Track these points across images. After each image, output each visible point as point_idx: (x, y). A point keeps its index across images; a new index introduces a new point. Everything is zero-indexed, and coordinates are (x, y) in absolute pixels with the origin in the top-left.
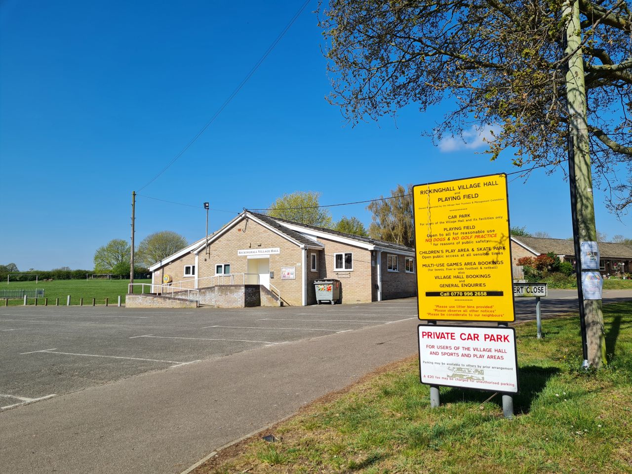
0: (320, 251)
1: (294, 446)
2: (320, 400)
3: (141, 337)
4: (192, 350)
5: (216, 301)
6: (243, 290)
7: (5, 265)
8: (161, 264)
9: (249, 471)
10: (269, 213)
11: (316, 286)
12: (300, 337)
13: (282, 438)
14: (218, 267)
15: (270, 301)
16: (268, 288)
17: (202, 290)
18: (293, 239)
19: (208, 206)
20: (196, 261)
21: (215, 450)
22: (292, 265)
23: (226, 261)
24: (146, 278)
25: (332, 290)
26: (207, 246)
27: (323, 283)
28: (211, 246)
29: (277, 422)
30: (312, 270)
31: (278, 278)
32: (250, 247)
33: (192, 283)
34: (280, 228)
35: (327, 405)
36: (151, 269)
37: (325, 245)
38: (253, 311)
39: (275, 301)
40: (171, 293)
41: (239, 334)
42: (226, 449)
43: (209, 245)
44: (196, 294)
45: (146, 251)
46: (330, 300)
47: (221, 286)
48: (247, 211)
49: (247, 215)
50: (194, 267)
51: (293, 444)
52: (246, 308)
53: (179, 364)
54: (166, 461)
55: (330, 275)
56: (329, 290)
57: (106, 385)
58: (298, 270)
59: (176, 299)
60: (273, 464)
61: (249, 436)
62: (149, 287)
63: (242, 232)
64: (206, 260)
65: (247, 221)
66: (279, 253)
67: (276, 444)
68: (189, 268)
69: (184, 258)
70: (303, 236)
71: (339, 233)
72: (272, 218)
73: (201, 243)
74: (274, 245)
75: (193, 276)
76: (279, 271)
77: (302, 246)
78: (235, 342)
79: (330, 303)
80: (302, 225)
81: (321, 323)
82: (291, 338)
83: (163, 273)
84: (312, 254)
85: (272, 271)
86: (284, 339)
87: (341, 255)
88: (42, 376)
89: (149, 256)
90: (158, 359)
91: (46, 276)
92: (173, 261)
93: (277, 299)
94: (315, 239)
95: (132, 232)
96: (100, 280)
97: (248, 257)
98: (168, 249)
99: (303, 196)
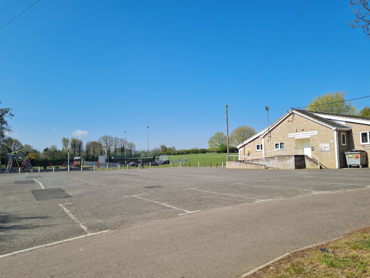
0: (348, 131)
1: (343, 258)
2: (359, 231)
3: (237, 184)
4: (266, 193)
5: (276, 165)
6: (293, 158)
7: (171, 147)
8: (243, 144)
9: (313, 268)
10: (307, 109)
11: (346, 155)
12: (337, 188)
13: (333, 252)
14: (276, 144)
15: (312, 165)
16: (311, 157)
17: (267, 159)
18: (327, 124)
19: (268, 109)
20: (262, 142)
21: (289, 252)
22: (327, 142)
23: (281, 141)
24: (235, 152)
25: (359, 158)
26: (269, 132)
27: (352, 153)
28: (271, 132)
29: (328, 241)
30: (343, 145)
31: (317, 151)
32: (296, 131)
33: (261, 155)
34: (317, 118)
35: (366, 235)
36: (238, 147)
37: (352, 127)
38: (301, 171)
39: (316, 165)
40: (250, 160)
41: (294, 185)
42: (296, 252)
43: (270, 132)
44: (264, 161)
45: (234, 137)
46: (358, 165)
47: (279, 156)
48: (293, 109)
49: (293, 112)
50: (261, 145)
51: (342, 256)
52: (296, 169)
53: (259, 200)
54: (261, 253)
55: (357, 147)
56: (357, 157)
57: (223, 208)
58: (332, 145)
59: (253, 164)
60: (329, 266)
61: (310, 247)
62: (238, 157)
63: (290, 122)
64: (268, 141)
65: (294, 115)
66: (317, 134)
67: (330, 255)
68: (259, 146)
69: (255, 140)
70: (334, 122)
71: (363, 118)
72: (310, 112)
73: (265, 131)
74: (313, 129)
75: (262, 150)
76: (318, 146)
77: (334, 128)
78: (292, 190)
79: (358, 167)
80: (333, 114)
81: (353, 180)
82: (331, 189)
83: (244, 149)
84: (342, 133)
85: (313, 146)
86: (326, 189)
87: (366, 133)
88: (193, 201)
89: (236, 140)
90: (247, 197)
91: (188, 152)
92: (249, 142)
93: (317, 164)
94: (344, 123)
95: (227, 127)
96: (212, 154)
97: (296, 138)
98: (245, 135)
99: (332, 95)
